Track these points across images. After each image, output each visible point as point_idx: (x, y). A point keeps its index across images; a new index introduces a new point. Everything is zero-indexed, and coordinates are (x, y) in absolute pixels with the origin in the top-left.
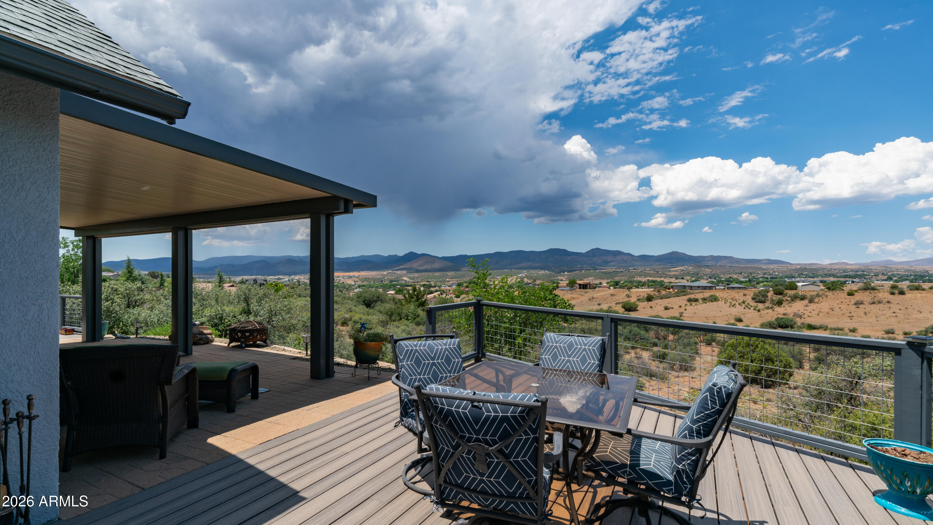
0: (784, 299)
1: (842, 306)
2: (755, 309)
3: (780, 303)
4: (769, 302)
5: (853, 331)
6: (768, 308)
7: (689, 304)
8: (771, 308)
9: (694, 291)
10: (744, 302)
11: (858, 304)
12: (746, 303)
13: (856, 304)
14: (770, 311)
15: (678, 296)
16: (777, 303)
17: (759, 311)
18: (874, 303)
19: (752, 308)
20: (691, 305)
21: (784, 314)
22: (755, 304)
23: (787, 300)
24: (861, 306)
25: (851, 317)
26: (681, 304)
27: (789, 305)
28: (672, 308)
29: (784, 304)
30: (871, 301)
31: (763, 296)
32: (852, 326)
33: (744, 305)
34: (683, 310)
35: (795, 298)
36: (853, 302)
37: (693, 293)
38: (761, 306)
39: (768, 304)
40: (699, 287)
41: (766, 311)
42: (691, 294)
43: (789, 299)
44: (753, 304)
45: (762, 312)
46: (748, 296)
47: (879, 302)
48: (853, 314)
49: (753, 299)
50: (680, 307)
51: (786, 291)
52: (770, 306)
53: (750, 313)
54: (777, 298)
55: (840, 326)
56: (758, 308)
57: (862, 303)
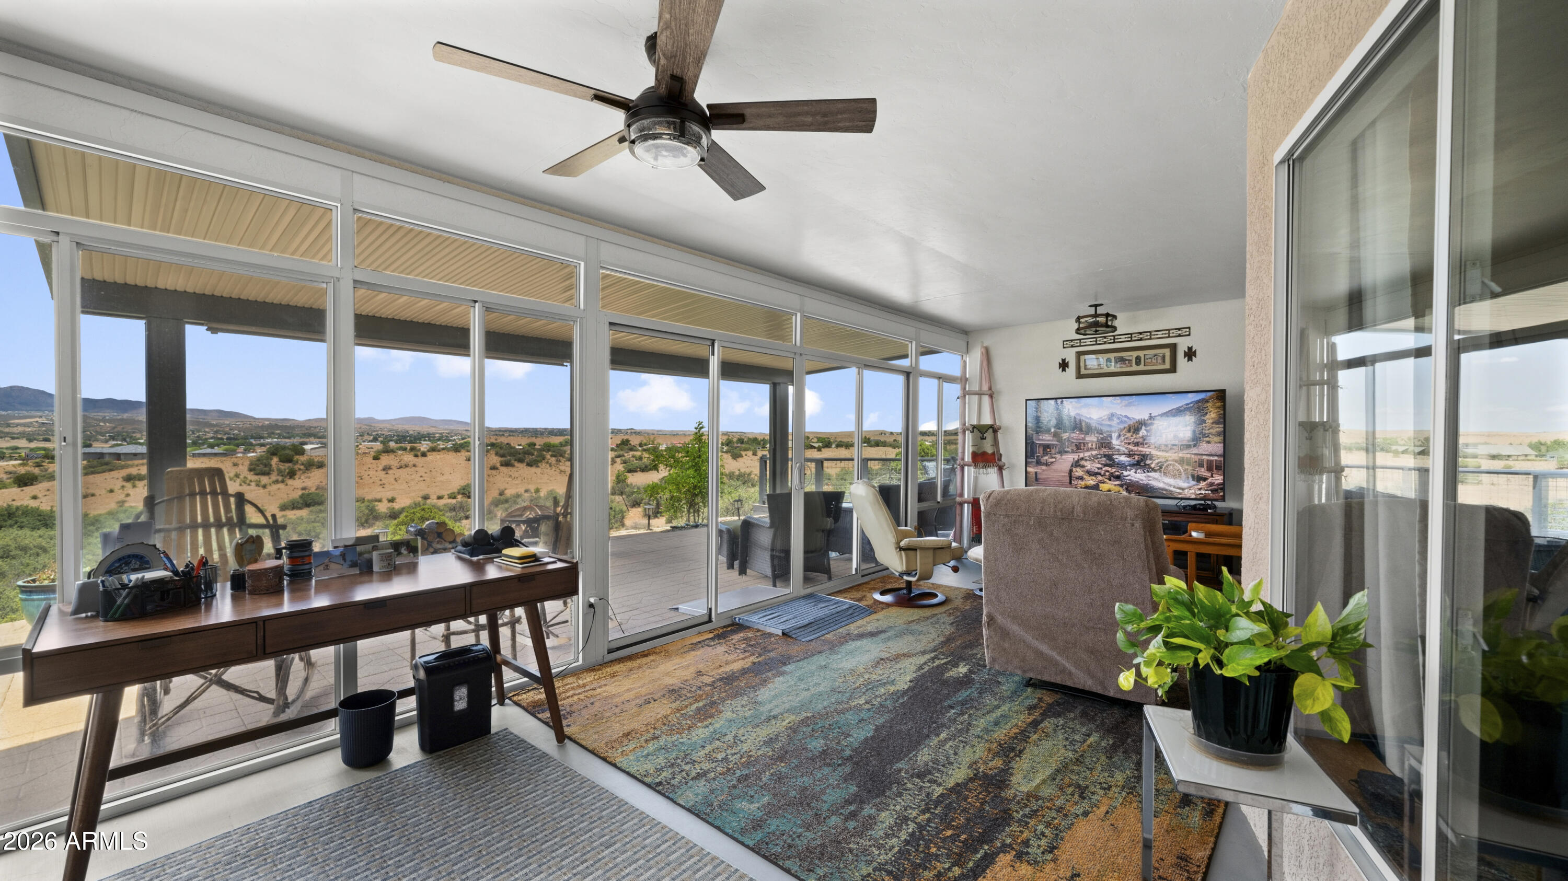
0: (297, 467)
1: (370, 473)
2: (257, 485)
3: (292, 474)
4: (275, 473)
5: (392, 500)
6: (277, 482)
7: (129, 485)
8: (283, 482)
9: (130, 462)
10: (237, 476)
11: (386, 469)
12: (242, 477)
13: (384, 470)
14: (281, 486)
15: (93, 473)
16: (288, 473)
17: (264, 487)
18: (401, 467)
19: (253, 484)
20: (134, 486)
21: (304, 489)
22: (256, 477)
23: (300, 469)
24: (390, 472)
25: (383, 485)
26: (111, 487)
27: (306, 475)
28: (93, 495)
29: (299, 473)
30: (398, 465)
31: (266, 466)
32: (390, 495)
33: (238, 481)
34: (122, 497)
35: (311, 465)
36: (381, 467)
37: (132, 466)
38: (264, 480)
39: (274, 477)
40: (135, 455)
41: (275, 487)
42: (127, 467)
43: (302, 467)
44: (251, 477)
45: (269, 488)
46: (241, 467)
47: (406, 466)
48: (384, 481)
49: (250, 470)
50: (111, 491)
51: (296, 457)
52: (280, 478)
53: (251, 491)
54: (286, 466)
55: (378, 497)
56: (263, 483)
57: (390, 468)
